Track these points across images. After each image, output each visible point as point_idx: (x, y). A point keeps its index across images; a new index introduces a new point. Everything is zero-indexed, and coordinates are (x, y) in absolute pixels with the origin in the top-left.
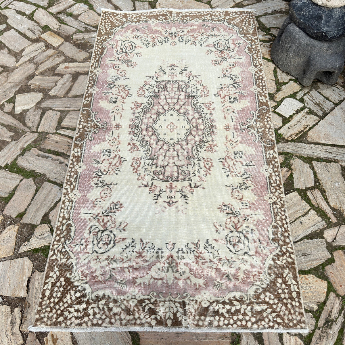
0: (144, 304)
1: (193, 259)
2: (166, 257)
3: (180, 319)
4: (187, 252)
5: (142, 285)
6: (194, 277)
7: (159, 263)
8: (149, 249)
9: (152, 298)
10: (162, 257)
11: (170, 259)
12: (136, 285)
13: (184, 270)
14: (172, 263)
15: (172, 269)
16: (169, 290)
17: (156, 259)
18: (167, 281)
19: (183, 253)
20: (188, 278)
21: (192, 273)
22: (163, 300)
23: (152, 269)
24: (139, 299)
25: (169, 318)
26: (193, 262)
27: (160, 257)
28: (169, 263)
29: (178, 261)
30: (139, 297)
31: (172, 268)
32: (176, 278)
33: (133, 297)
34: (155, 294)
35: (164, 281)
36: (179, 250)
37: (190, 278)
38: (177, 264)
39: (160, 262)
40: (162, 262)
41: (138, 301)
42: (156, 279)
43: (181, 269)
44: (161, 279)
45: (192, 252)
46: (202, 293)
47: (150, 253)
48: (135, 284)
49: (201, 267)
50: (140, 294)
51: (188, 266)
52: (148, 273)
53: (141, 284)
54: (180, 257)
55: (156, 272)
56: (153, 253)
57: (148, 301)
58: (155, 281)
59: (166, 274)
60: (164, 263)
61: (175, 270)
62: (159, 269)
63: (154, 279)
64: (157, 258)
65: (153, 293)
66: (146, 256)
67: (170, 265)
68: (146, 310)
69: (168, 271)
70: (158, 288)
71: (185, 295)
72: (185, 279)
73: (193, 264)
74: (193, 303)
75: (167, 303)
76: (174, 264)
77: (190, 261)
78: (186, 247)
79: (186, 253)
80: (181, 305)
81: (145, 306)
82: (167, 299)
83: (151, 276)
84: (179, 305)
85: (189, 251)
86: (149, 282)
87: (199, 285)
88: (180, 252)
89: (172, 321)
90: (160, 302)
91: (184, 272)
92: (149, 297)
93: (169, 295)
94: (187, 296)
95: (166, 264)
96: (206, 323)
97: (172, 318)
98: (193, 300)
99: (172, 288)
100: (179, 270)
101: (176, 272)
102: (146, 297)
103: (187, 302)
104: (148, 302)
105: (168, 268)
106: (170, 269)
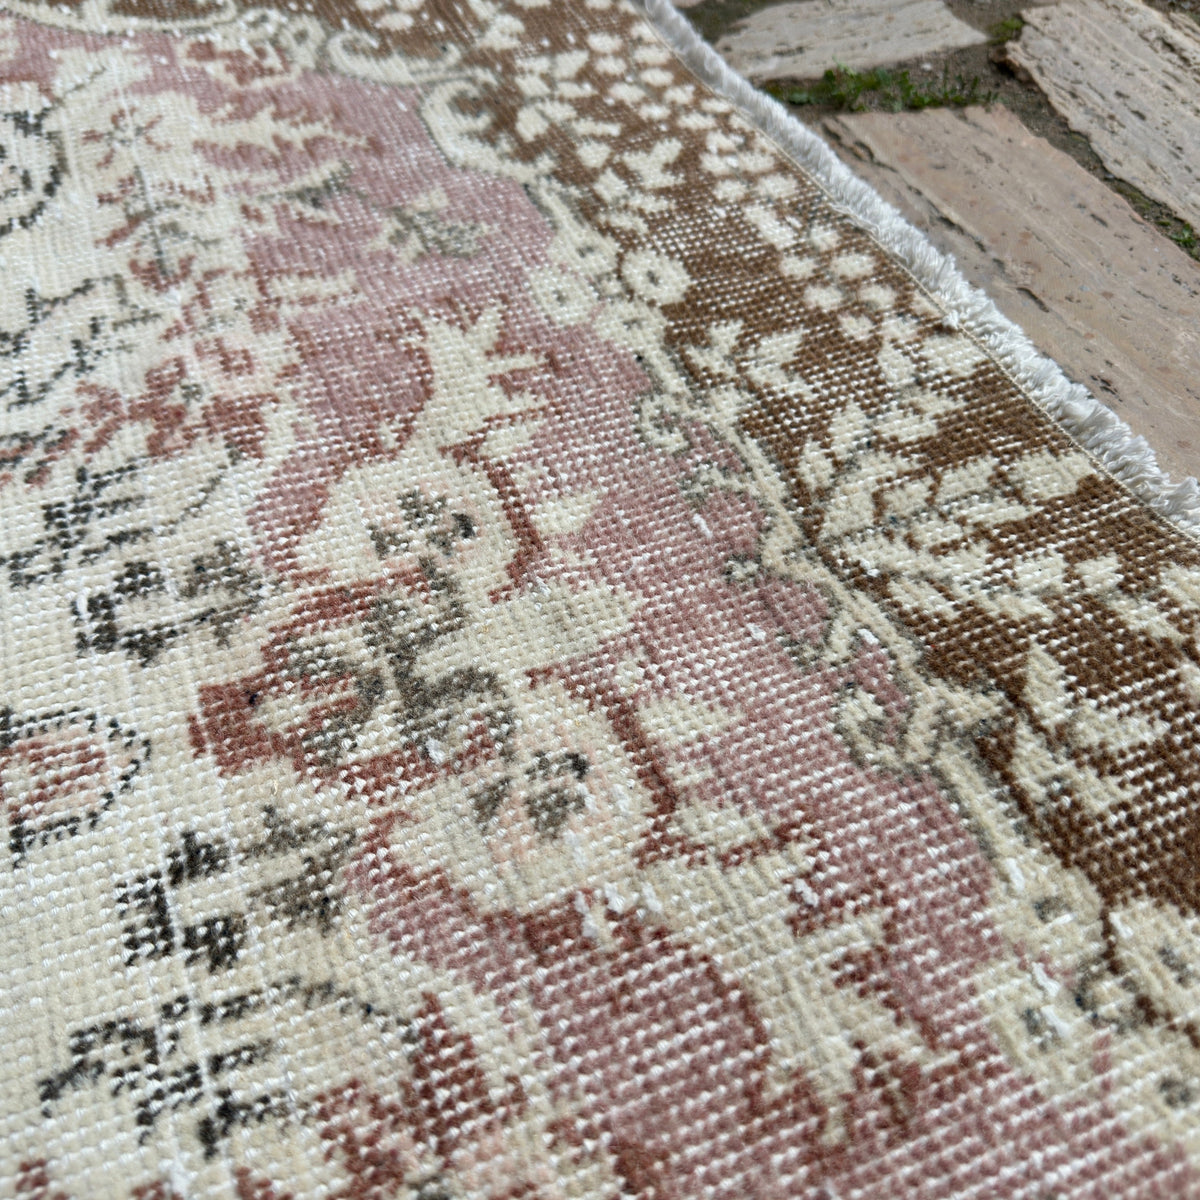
0: (1099, 795)
1: (209, 454)
2: (272, 777)
3: (937, 405)
4: (118, 539)
5: (858, 932)
6: (431, 408)
7: (403, 844)
8: (177, 1123)
9: (944, 724)
10: (283, 839)
11: (284, 711)
12: (906, 1043)
13: (391, 516)
14: (341, 671)
15: (427, 638)
16: (710, 596)
17: (354, 915)
18: (612, 651)
19: (138, 579)
20: (465, 453)
21: (388, 433)
22: (865, 606)
23: (540, 896)
24: (1077, 888)
25: (1004, 486)
26: (244, 447)
27: (289, 864)
28: (357, 712)
29: (278, 606)
30: (1045, 908)
31: (404, 653)
32: (518, 569)
33: (1112, 996)
34: (860, 708)
35: (627, 676)
36: (107, 638)
37: (455, 437)
38: (334, 604)
39: (379, 837)
40: (363, 815)
41: (1108, 894)
42: (653, 775)
43: (382, 542)
44: (625, 723)
45: (108, 494)
46: (569, 315)
47: (256, 1052)
48: (911, 1077)
49: (290, 371)
50: (1005, 913)
51: (320, 492)
52: (630, 927)
53: (856, 972)
54: (215, 598)
55: (551, 814)
56: (237, 1007)
57: (1006, 751)
58: (685, 775)
59: (514, 681)
60: (378, 770)
61: (426, 610)
62: (489, 803)
63: (667, 800)
64: (324, 912)
65: (874, 729)
66: (329, 1103)
67: (373, 686)
68: (1144, 731)
69: (471, 680)
70: (764, 717)
71: (674, 441)
72: (500, 479)
73: (279, 445)
74: (710, 360)
75: (871, 555)
76: (347, 639)
77: (249, 480)
78: (39, 565)
79: (131, 552)
80: (798, 439)
81: (1104, 763)
82: (819, 573)
83: (650, 853)
84: (811, 451)
85: (100, 529)
86: (758, 848)
87: (501, 348)
88: (132, 616)
89: (1016, 453)
90: (911, 623)
91: (414, 506)
92: (956, 763)
93: (768, 574)
94: (666, 422)
95: (381, 732)
96: (824, 237)
97: (986, 465)
98: (689, 370)
99: (664, 572)
100: (406, 560)
101: (448, 585)
102: (981, 799)
103: (728, 406)
104: (1028, 745)
105: (418, 697)
106: (432, 665)
